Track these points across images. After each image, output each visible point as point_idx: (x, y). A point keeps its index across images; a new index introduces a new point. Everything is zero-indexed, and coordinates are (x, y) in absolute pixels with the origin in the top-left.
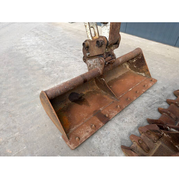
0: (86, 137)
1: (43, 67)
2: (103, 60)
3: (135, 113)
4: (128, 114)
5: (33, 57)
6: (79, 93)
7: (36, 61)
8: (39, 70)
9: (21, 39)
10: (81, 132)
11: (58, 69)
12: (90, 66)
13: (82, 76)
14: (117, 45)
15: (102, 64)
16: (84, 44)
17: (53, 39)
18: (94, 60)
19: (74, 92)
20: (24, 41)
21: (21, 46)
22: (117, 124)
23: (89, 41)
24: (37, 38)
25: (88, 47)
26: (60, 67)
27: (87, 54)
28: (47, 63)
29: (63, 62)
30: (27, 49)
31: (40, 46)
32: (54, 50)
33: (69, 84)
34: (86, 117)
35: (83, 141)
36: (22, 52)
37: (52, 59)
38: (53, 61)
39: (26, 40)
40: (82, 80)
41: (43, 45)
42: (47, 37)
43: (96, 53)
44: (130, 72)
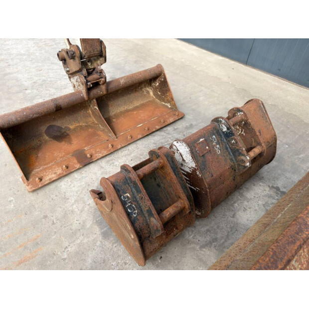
0: (50, 179)
1: (26, 89)
3: (132, 155)
4: (122, 157)
5: (15, 73)
6: (63, 127)
7: (18, 79)
8: (18, 93)
9: (5, 43)
10: (48, 174)
11: (47, 92)
12: (74, 87)
13: (53, 100)
14: (103, 58)
15: (82, 84)
17: (55, 46)
18: (75, 78)
19: (54, 124)
20: (9, 47)
21: (2, 54)
22: (102, 167)
25: (64, 60)
26: (51, 89)
28: (35, 82)
29: (59, 82)
30: (10, 60)
31: (32, 57)
32: (52, 63)
33: (31, 109)
34: (61, 157)
35: (45, 183)
37: (43, 78)
38: (44, 81)
39: (12, 45)
40: (52, 106)
41: (37, 54)
42: (47, 42)
44: (152, 102)
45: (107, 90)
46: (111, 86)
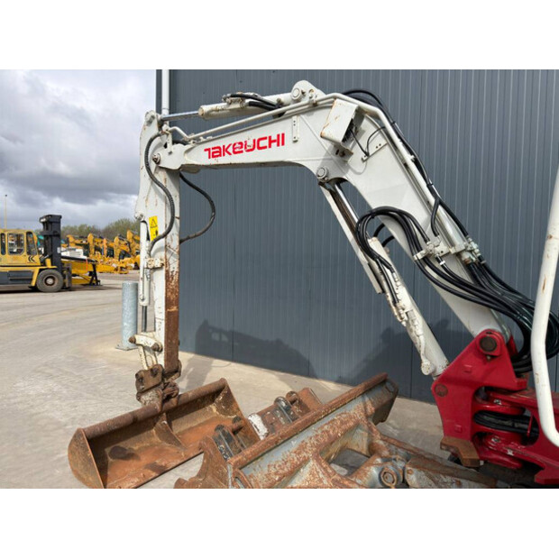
2: (160, 392)
5: (44, 412)
6: (127, 448)
8: (58, 429)
9: (15, 386)
12: (145, 404)
13: (132, 413)
14: (178, 374)
15: (158, 397)
16: (137, 375)
17: (85, 382)
18: (150, 393)
20: (22, 389)
21: (16, 397)
23: (145, 371)
24: (50, 383)
25: (142, 378)
27: (141, 387)
30: (30, 401)
31: (59, 395)
32: (87, 399)
33: (113, 420)
36: (20, 407)
39: (25, 387)
40: (130, 419)
41: (65, 392)
43: (151, 384)
44: (217, 417)
45: (177, 402)
46: (181, 399)
